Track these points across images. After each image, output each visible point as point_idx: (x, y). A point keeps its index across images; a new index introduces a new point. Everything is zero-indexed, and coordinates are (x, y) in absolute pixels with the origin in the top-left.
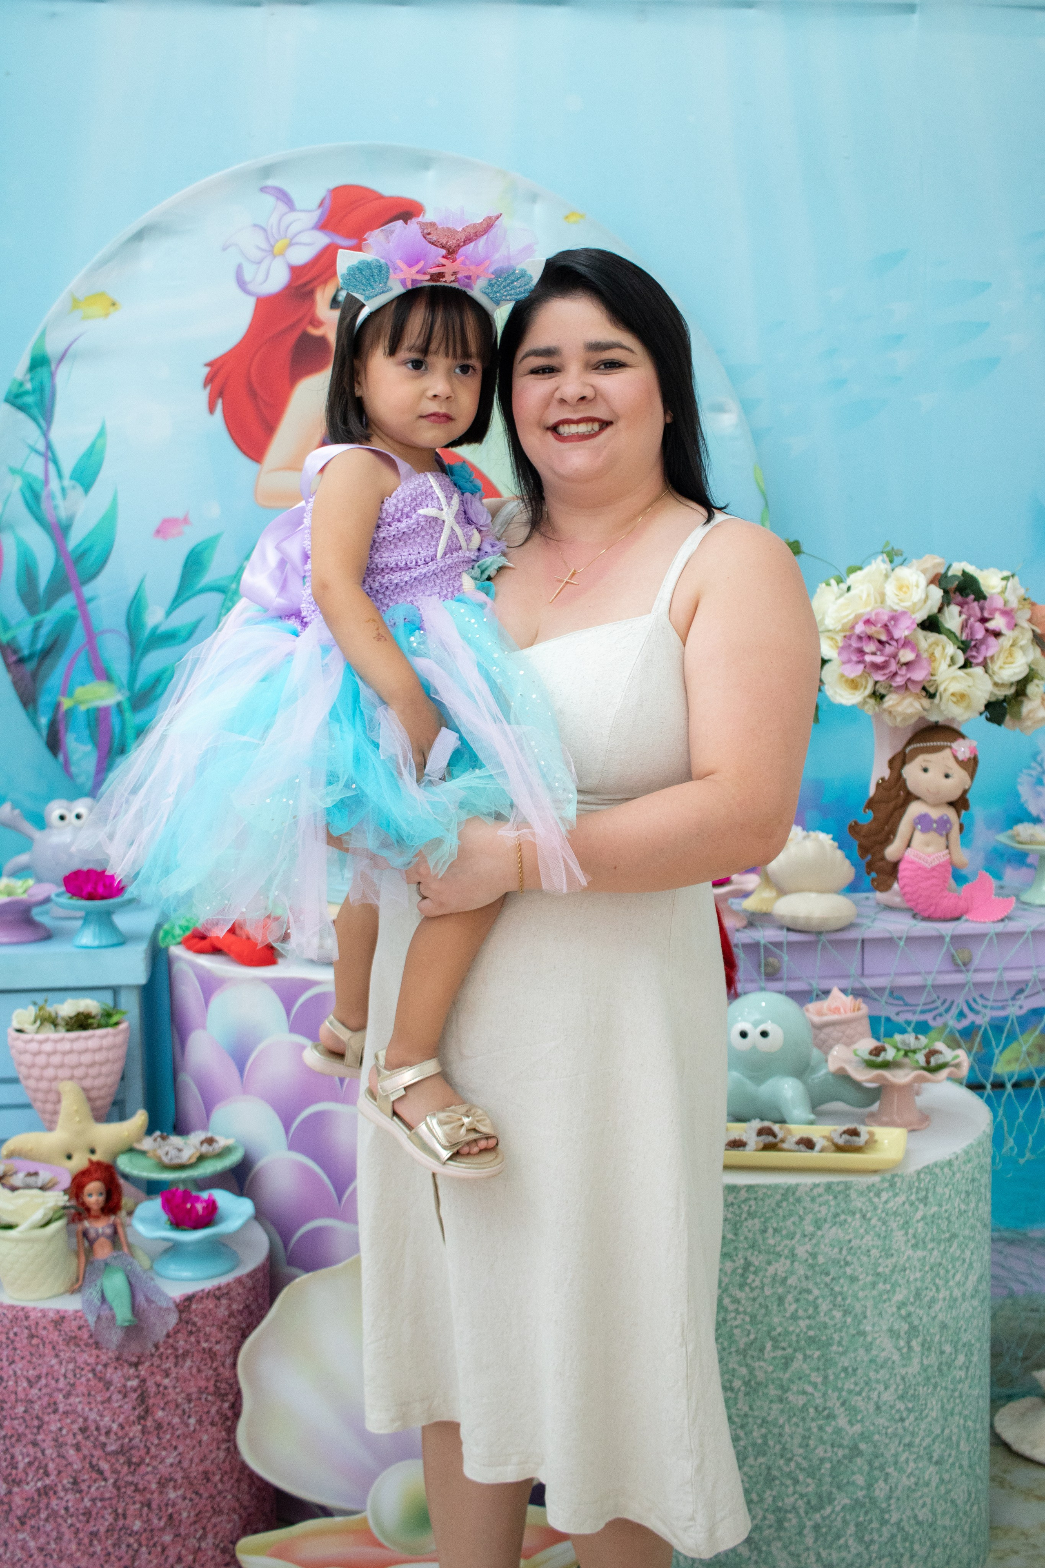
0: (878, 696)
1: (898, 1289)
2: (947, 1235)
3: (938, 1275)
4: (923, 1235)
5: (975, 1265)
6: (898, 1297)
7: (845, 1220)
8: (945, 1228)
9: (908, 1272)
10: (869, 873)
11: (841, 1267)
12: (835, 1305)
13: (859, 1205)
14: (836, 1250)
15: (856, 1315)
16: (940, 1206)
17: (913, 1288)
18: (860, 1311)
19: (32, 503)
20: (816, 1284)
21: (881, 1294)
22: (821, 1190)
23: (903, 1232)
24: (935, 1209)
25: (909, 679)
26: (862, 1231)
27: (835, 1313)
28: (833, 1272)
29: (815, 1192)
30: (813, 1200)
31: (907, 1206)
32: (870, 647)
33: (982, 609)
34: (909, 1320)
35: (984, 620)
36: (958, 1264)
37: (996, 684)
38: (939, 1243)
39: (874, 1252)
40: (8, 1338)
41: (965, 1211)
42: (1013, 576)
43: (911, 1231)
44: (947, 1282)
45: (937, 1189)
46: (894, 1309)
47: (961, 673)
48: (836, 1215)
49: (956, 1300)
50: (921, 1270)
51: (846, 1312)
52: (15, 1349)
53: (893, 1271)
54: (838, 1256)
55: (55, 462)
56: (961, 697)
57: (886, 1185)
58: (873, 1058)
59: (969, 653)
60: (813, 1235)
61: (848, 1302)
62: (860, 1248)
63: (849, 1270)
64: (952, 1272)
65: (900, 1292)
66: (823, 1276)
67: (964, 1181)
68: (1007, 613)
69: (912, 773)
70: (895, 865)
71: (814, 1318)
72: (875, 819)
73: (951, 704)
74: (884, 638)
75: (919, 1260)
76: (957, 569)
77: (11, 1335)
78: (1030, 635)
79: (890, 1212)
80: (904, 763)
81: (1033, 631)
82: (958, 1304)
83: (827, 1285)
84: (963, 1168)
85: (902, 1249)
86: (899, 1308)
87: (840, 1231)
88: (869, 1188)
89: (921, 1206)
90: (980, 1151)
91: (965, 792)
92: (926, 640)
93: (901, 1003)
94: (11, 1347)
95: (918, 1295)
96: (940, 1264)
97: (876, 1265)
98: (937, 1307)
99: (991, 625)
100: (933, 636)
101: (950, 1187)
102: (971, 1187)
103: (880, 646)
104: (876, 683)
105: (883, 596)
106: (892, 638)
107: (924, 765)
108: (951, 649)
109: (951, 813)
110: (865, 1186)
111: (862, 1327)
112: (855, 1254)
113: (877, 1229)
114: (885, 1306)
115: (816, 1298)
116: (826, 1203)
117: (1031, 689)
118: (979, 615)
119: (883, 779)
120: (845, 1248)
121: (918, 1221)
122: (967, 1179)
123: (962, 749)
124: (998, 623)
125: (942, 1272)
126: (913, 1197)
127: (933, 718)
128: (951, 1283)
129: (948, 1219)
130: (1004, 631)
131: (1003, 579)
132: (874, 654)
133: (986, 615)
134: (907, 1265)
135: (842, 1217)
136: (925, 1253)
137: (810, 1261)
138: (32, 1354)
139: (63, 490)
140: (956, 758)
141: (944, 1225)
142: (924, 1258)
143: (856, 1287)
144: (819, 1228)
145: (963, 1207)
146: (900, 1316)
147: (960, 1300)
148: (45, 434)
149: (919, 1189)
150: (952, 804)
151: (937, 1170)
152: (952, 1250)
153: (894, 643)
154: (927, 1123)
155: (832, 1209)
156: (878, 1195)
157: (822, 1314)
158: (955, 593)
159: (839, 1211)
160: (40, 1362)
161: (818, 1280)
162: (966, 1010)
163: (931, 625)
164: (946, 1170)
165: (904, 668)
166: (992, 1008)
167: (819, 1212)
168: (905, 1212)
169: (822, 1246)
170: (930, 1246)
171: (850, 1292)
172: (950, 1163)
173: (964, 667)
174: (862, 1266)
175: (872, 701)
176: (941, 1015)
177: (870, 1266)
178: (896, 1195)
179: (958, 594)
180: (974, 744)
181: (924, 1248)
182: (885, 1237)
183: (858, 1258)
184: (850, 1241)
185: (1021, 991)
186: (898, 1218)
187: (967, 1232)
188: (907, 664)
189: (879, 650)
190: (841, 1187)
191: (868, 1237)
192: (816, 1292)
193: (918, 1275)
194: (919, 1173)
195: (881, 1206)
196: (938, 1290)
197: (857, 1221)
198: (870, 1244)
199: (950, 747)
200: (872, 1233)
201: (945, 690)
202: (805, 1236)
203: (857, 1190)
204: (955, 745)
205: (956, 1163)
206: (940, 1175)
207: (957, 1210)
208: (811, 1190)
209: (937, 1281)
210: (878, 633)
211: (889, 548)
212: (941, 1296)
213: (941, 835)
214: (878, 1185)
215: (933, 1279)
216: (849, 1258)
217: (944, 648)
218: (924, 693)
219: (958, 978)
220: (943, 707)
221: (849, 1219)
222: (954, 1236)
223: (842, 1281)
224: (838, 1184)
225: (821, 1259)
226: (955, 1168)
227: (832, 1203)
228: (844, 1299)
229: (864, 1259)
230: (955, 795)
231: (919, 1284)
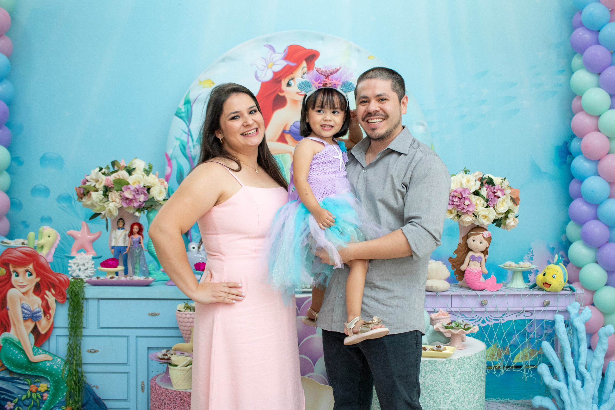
0: (459, 216)
1: (451, 396)
2: (468, 381)
3: (465, 393)
4: (460, 379)
5: (478, 392)
6: (452, 398)
7: (435, 372)
8: (467, 378)
9: (454, 391)
10: (455, 275)
11: (433, 387)
12: (431, 399)
13: (439, 368)
14: (432, 382)
15: (438, 403)
16: (466, 371)
17: (456, 396)
18: (439, 402)
19: (183, 149)
20: (425, 392)
21: (446, 397)
22: (427, 362)
23: (453, 378)
24: (464, 371)
25: (468, 210)
26: (440, 376)
27: (431, 402)
28: (431, 388)
29: (425, 363)
30: (424, 365)
31: (454, 369)
32: (456, 200)
33: (494, 189)
34: (455, 406)
35: (495, 193)
36: (471, 391)
37: (497, 213)
38: (465, 383)
39: (443, 383)
40: (174, 400)
41: (474, 374)
42: (505, 179)
43: (456, 378)
44: (468, 396)
45: (465, 365)
46: (450, 402)
47: (486, 209)
48: (432, 371)
49: (471, 402)
50: (459, 391)
51: (434, 402)
52: (176, 404)
53: (450, 390)
54: (432, 384)
55: (191, 136)
56: (486, 217)
57: (448, 362)
58: (448, 326)
59: (488, 203)
60: (424, 376)
61: (435, 399)
62: (439, 381)
63: (435, 388)
64: (470, 393)
65: (452, 397)
66: (427, 390)
67: (474, 364)
68: (502, 190)
69: (470, 241)
70: (464, 272)
71: (424, 403)
72: (457, 257)
73: (482, 218)
74: (460, 197)
75: (458, 387)
76: (486, 176)
77: (175, 399)
78: (510, 198)
79: (449, 371)
80: (467, 239)
81: (511, 197)
82: (471, 404)
83: (428, 393)
84: (474, 360)
85: (453, 383)
86: (451, 402)
87: (433, 376)
88: (443, 362)
89: (459, 370)
90: (480, 356)
91: (487, 248)
92: (474, 198)
93: (464, 317)
94: (175, 403)
95: (458, 398)
96: (465, 390)
97: (444, 387)
98: (464, 403)
99: (496, 194)
100: (477, 197)
101: (469, 365)
102: (477, 367)
103: (459, 199)
104: (458, 211)
105: (461, 184)
106: (463, 197)
107: (474, 239)
108: (483, 201)
109: (482, 255)
110: (441, 362)
111: (439, 407)
112: (437, 383)
113: (445, 376)
114: (447, 401)
115: (425, 397)
116: (429, 366)
117: (510, 216)
118: (493, 190)
119: (460, 243)
120: (434, 381)
121: (458, 375)
122: (475, 364)
123: (486, 234)
124: (499, 193)
125: (466, 392)
126: (457, 367)
127: (476, 224)
128: (469, 396)
129: (468, 375)
130: (500, 196)
131: (502, 180)
132: (457, 202)
133: (495, 191)
134: (454, 389)
135: (434, 371)
136: (460, 385)
137: (423, 385)
138: (181, 405)
139: (193, 145)
140: (484, 237)
141: (467, 377)
142: (460, 387)
143: (438, 394)
144: (426, 374)
145: (474, 373)
146: (452, 405)
147: (472, 402)
148: (188, 127)
149: (458, 365)
150: (482, 252)
151: (465, 359)
152: (469, 386)
153: (464, 199)
154: (464, 348)
155: (430, 369)
156: (445, 365)
157: (427, 402)
158: (485, 184)
159: (433, 369)
160: (183, 408)
161: (426, 391)
162: (485, 320)
163: (476, 193)
164: (468, 360)
165: (467, 207)
166: (494, 320)
167: (426, 369)
168: (454, 371)
169: (427, 380)
170: (462, 383)
171: (436, 395)
172: (469, 358)
173: (487, 207)
174: (439, 387)
175: (456, 217)
176: (477, 321)
177: (442, 388)
178: (451, 366)
179: (486, 184)
180: (490, 232)
181: (460, 384)
182: (447, 379)
183: (439, 385)
184: (436, 379)
185: (503, 315)
186: (452, 373)
187: (475, 381)
188: (467, 205)
189: (458, 201)
190: (433, 362)
191: (442, 378)
192: (425, 395)
193: (458, 392)
194: (459, 359)
195: (446, 369)
196: (465, 398)
197: (438, 373)
198: (443, 380)
199: (482, 233)
200: (443, 377)
201: (480, 214)
202: (422, 377)
203: (438, 363)
204: (483, 233)
205: (471, 358)
206: (466, 361)
207: (471, 373)
208: (424, 362)
209: (464, 395)
210: (459, 195)
211: (466, 169)
212: (466, 400)
213: (479, 262)
214: (445, 362)
215: (463, 394)
216: (435, 385)
217: (480, 201)
218: (473, 216)
219: (483, 309)
220: (479, 220)
221: (436, 372)
222: (470, 381)
223: (433, 392)
224: (432, 360)
225: (427, 384)
226: (471, 359)
227: (431, 367)
228: (433, 398)
229: (440, 385)
230: (483, 249)
231: (458, 395)
